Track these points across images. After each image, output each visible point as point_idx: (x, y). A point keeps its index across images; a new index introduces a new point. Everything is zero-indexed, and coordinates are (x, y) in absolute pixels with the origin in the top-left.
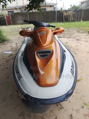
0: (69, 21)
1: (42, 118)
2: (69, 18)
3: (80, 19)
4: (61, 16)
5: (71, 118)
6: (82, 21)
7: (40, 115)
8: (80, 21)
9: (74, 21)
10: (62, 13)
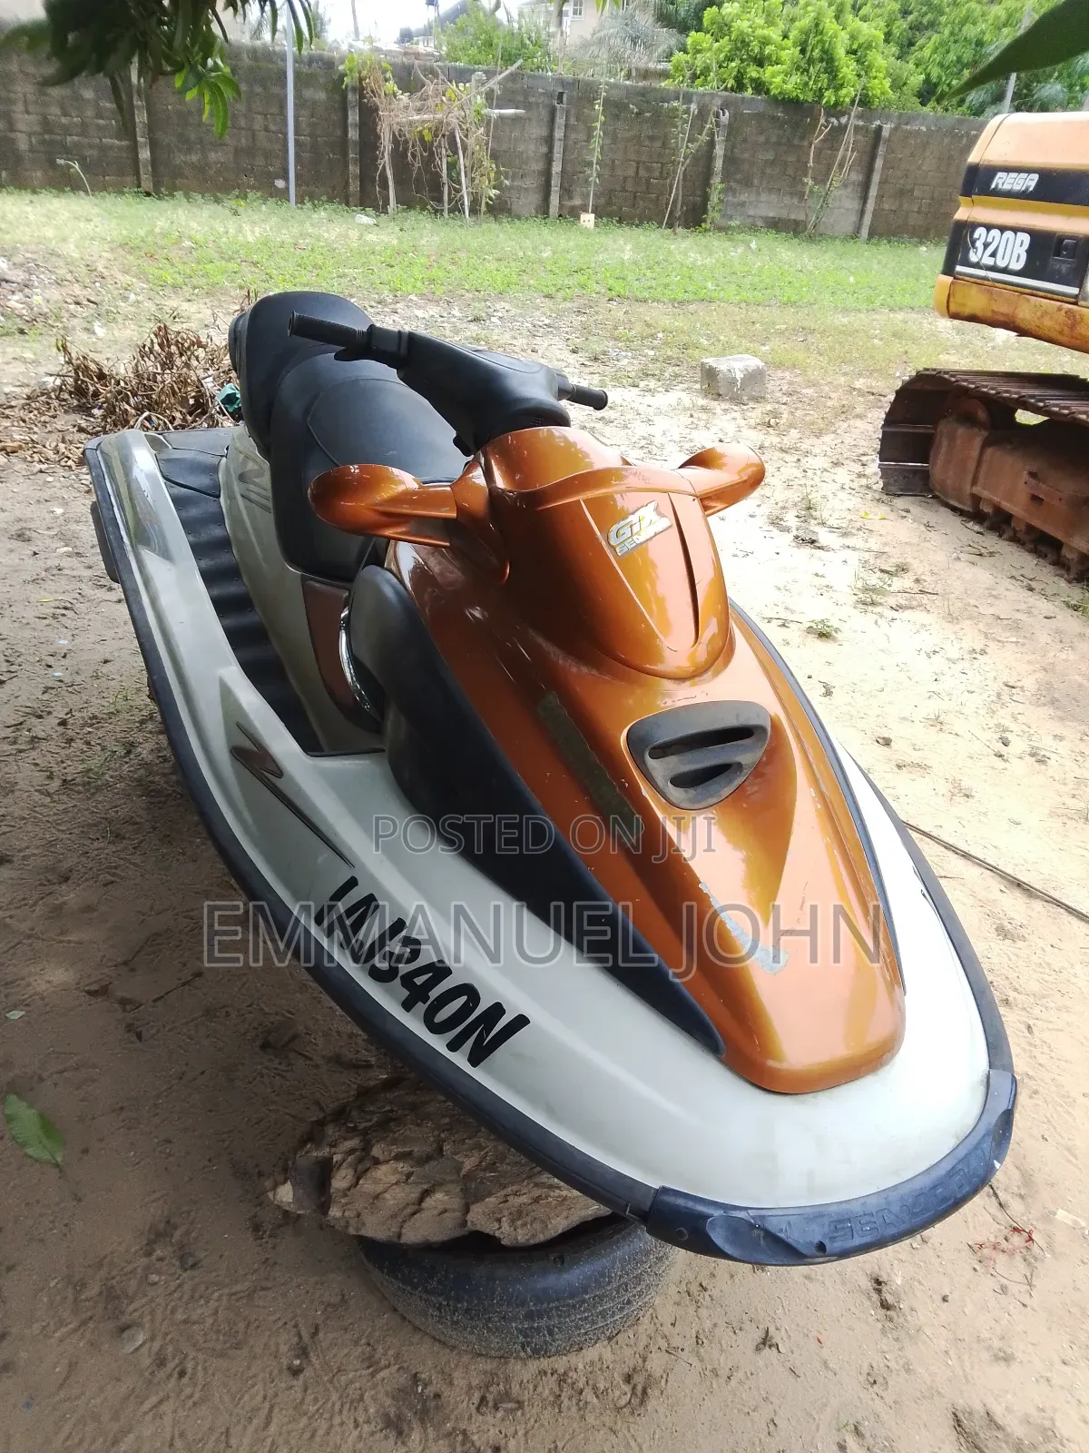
0: (456, 209)
1: (639, 1380)
2: (452, 166)
3: (566, 192)
4: (353, 134)
5: (885, 1306)
6: (588, 219)
7: (608, 1355)
8: (574, 213)
9: (499, 209)
10: (360, 90)
